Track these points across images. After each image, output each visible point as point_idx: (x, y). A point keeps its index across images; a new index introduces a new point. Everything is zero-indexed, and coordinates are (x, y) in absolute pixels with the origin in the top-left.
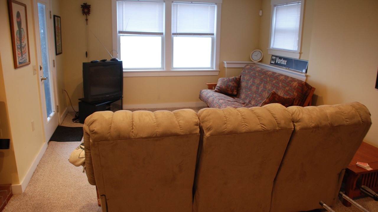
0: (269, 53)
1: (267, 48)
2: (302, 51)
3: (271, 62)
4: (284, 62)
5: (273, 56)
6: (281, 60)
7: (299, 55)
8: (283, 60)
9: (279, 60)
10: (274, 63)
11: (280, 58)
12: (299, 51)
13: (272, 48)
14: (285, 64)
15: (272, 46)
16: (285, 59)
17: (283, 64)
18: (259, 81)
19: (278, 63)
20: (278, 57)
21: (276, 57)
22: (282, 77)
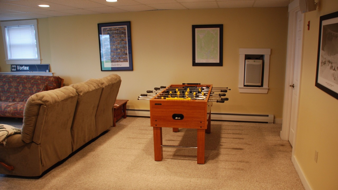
0: (7, 63)
1: (5, 60)
2: (42, 58)
3: (12, 70)
4: (26, 68)
5: (12, 65)
6: (22, 67)
7: (40, 61)
8: (25, 67)
9: (21, 67)
10: (15, 70)
11: (22, 66)
12: (40, 59)
13: (10, 59)
14: (28, 69)
15: (9, 58)
16: (26, 66)
17: (26, 69)
18: (16, 84)
19: (20, 69)
20: (18, 65)
21: (16, 65)
22: (37, 77)
